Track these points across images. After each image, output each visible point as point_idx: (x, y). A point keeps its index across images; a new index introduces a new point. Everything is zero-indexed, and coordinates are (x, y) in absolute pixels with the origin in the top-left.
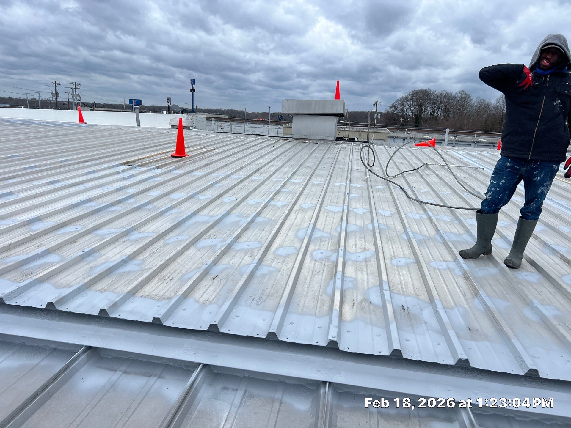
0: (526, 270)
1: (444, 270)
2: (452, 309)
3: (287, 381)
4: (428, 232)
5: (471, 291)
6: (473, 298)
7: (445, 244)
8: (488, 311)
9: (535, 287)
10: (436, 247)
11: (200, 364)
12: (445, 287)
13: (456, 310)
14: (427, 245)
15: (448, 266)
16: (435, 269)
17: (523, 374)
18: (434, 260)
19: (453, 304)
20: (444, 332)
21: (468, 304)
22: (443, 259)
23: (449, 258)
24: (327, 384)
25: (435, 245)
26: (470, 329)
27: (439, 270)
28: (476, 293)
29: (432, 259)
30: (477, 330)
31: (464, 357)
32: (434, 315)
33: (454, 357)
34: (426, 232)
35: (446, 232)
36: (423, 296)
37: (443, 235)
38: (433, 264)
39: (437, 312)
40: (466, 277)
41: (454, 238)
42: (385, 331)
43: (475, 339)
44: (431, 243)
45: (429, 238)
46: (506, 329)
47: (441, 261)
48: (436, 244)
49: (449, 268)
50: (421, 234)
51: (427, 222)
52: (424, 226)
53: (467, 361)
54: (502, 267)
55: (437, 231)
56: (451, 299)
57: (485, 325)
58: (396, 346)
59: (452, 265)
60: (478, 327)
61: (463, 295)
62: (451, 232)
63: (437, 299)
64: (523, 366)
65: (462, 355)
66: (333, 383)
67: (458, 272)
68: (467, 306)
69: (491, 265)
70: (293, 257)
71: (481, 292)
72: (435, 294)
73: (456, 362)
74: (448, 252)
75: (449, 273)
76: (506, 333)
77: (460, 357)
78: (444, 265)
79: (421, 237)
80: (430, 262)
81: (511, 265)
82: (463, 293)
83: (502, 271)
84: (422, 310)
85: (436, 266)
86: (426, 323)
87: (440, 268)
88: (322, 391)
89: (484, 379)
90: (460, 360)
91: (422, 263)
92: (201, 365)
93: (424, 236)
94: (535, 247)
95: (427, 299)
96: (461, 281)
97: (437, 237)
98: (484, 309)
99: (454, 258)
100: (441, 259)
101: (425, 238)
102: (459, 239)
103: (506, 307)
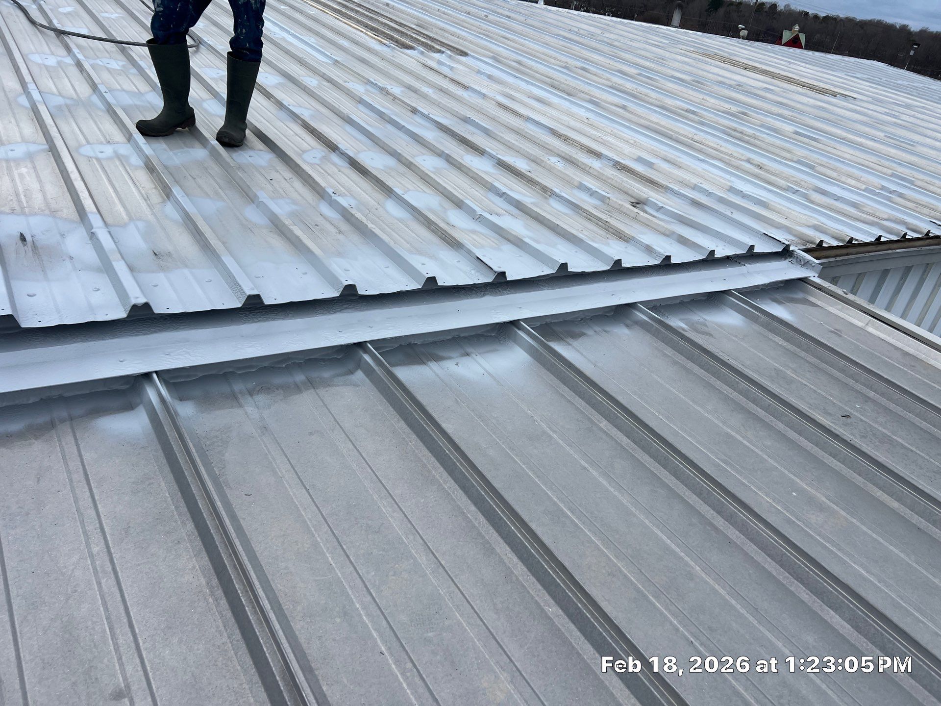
0: (252, 148)
1: (109, 159)
2: (124, 226)
4: (75, 90)
5: (159, 191)
6: (164, 201)
7: (111, 112)
8: (189, 223)
9: (263, 172)
10: (92, 118)
12: (111, 190)
13: (132, 228)
14: (73, 117)
15: (115, 152)
16: (89, 158)
17: (240, 306)
18: (88, 143)
19: (125, 217)
20: (107, 268)
21: (154, 214)
22: (106, 139)
23: (118, 136)
25: (90, 115)
26: (156, 254)
27: (98, 160)
28: (167, 193)
29: (84, 142)
30: (169, 254)
31: (141, 300)
32: (90, 242)
33: (124, 306)
34: (73, 92)
35: (111, 90)
36: (65, 211)
37: (104, 94)
38: (87, 150)
39: (92, 235)
40: (150, 168)
41: (128, 100)
43: (162, 269)
44: (82, 113)
45: (79, 102)
46: (214, 241)
47: (101, 143)
48: (93, 114)
49: (118, 156)
50: (60, 95)
51: (74, 71)
52: (66, 79)
53: (147, 306)
54: (213, 147)
55: (94, 87)
56: (122, 210)
57: (184, 242)
59: (125, 149)
60: (170, 248)
61: (145, 200)
62: (123, 90)
63: (91, 213)
64: (239, 293)
65: (137, 298)
67: (136, 160)
68: (151, 218)
69: (197, 144)
71: (176, 191)
72: (88, 203)
73: (128, 312)
74: (116, 126)
75: (118, 163)
76: (215, 251)
77: (134, 301)
78: (109, 150)
79: (59, 101)
80: (80, 146)
81: (227, 140)
82: (145, 195)
83: (214, 153)
84: (63, 236)
85: (91, 154)
86: (71, 258)
87: (100, 155)
89: (181, 327)
90: (135, 307)
91: (59, 150)
93: (68, 98)
94: (263, 107)
95: (75, 216)
96: (142, 176)
97: (95, 99)
98: (182, 219)
99: (127, 136)
100: (103, 140)
101: (69, 102)
102: (138, 103)
103: (218, 211)
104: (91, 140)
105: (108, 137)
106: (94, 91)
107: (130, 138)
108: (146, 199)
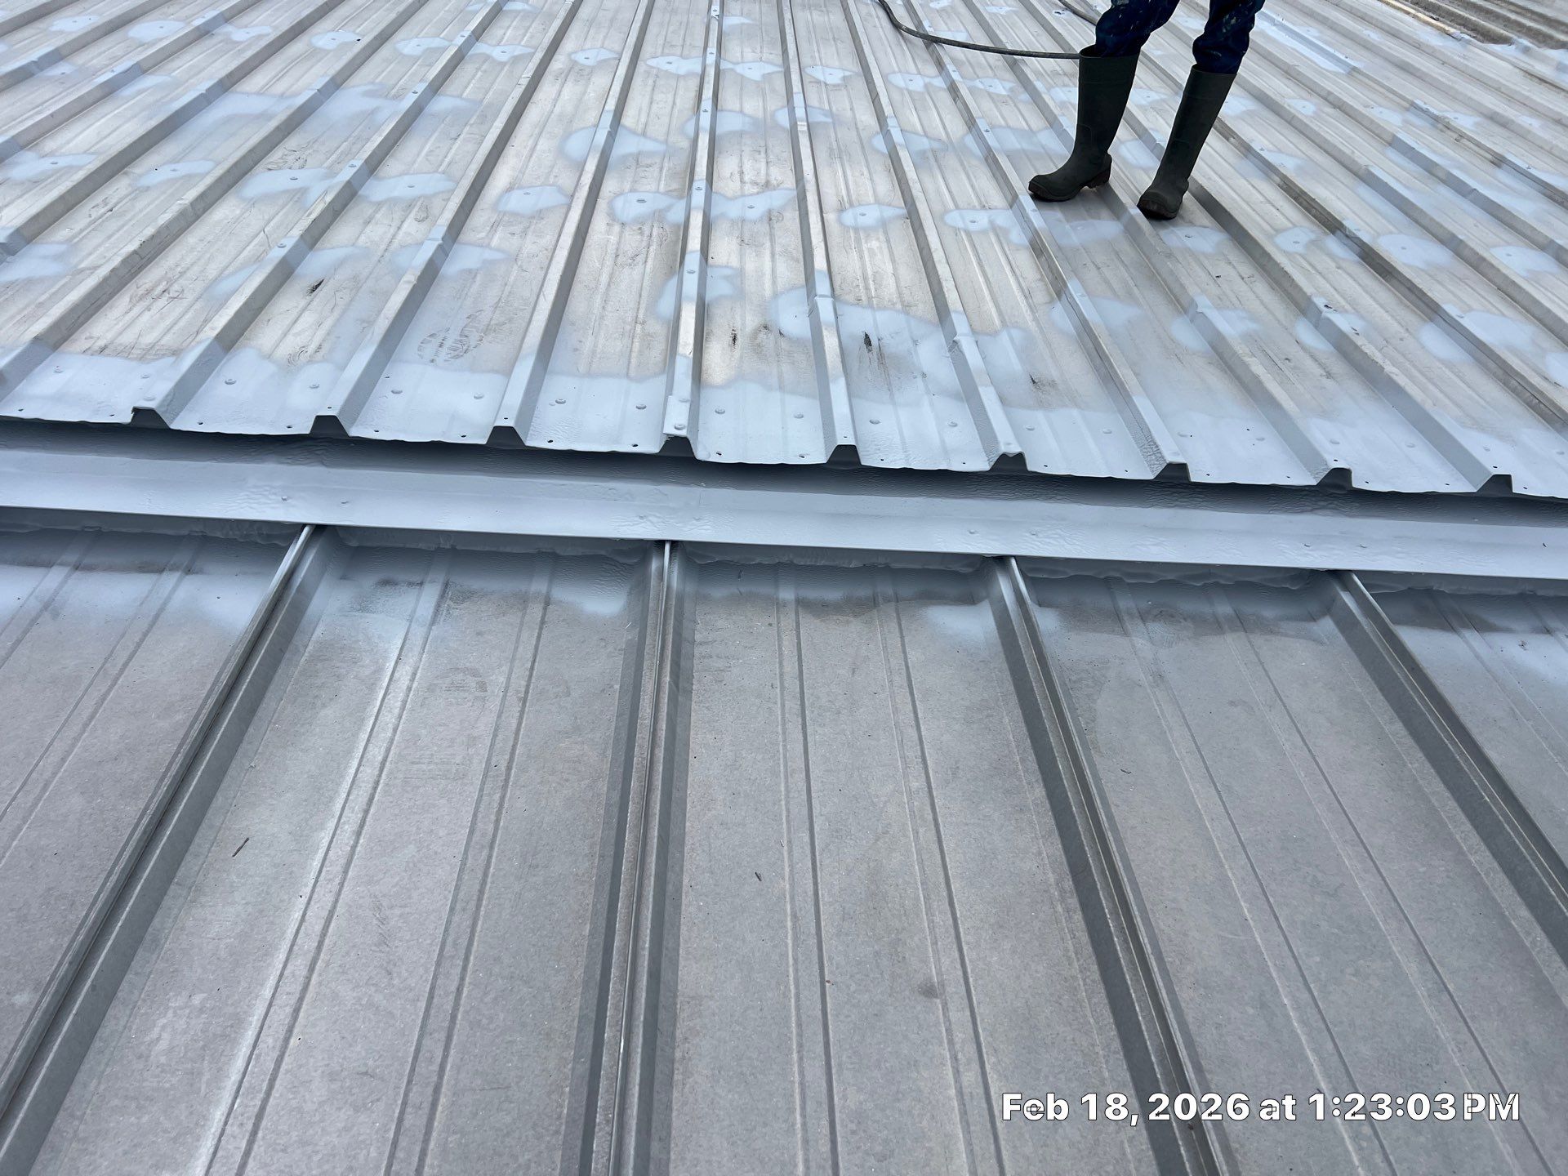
0: (1191, 223)
1: (984, 232)
2: (995, 334)
3: (560, 551)
4: (944, 127)
5: (1046, 285)
6: (1051, 301)
7: (990, 160)
8: (1087, 336)
9: (1206, 263)
10: (964, 169)
11: (304, 525)
12: (981, 279)
13: (1004, 337)
14: (940, 167)
15: (991, 222)
16: (956, 231)
17: (1152, 477)
18: (957, 207)
19: (997, 322)
20: (968, 394)
21: (1035, 319)
22: (980, 202)
23: (996, 198)
24: (667, 547)
25: (962, 164)
26: (1034, 382)
27: (968, 233)
28: (1059, 289)
29: (951, 205)
30: (1053, 384)
31: (1014, 449)
32: (948, 354)
33: (988, 452)
34: (942, 130)
35: (993, 127)
36: (921, 306)
37: (984, 133)
38: (953, 218)
39: (954, 346)
40: (1038, 248)
41: (1013, 143)
42: (817, 403)
43: (1041, 405)
44: (951, 161)
45: (948, 146)
46: (1124, 373)
47: (974, 208)
48: (965, 163)
49: (994, 228)
50: (926, 135)
51: (945, 98)
52: (934, 109)
53: (1020, 458)
54: (1132, 219)
55: (971, 122)
56: (993, 310)
57: (1073, 367)
58: (845, 438)
59: (1005, 218)
60: (1054, 374)
61: (1026, 297)
62: (1009, 127)
63: (956, 312)
64: (1154, 457)
65: (1009, 444)
66: (682, 542)
67: (1018, 236)
68: (1032, 325)
69: (1105, 212)
70: (557, 217)
71: (1073, 287)
72: (952, 296)
73: (992, 463)
74: (994, 183)
75: (993, 239)
76: (1122, 384)
77: (1003, 449)
78: (983, 219)
79: (925, 143)
80: (946, 211)
81: (1154, 208)
82: (1026, 291)
83: (1131, 231)
84: (915, 342)
85: (960, 225)
86: (924, 375)
87: (972, 227)
88: (654, 565)
89: (1058, 497)
90: (1004, 456)
91: (922, 217)
92: (306, 530)
93: (934, 140)
94: (1220, 159)
95: (932, 314)
96: (1025, 261)
97: (970, 141)
98: (1075, 328)
99: (1010, 197)
100: (976, 204)
101: (936, 145)
102: (1025, 146)
103: (1129, 322)
104: (960, 203)
105: (982, 199)
106: (969, 128)
107: (1013, 201)
108: (1028, 296)
